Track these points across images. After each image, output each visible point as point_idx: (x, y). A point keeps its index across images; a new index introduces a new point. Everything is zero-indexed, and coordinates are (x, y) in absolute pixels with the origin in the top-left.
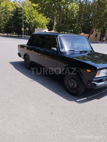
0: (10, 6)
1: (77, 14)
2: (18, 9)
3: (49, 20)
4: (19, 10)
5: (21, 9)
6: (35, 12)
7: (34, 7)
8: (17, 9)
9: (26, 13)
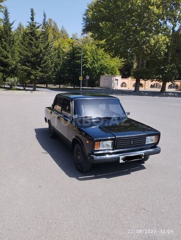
0: (66, 45)
3: (123, 62)
5: (79, 48)
6: (101, 51)
7: (98, 45)
8: (74, 49)
9: (89, 53)
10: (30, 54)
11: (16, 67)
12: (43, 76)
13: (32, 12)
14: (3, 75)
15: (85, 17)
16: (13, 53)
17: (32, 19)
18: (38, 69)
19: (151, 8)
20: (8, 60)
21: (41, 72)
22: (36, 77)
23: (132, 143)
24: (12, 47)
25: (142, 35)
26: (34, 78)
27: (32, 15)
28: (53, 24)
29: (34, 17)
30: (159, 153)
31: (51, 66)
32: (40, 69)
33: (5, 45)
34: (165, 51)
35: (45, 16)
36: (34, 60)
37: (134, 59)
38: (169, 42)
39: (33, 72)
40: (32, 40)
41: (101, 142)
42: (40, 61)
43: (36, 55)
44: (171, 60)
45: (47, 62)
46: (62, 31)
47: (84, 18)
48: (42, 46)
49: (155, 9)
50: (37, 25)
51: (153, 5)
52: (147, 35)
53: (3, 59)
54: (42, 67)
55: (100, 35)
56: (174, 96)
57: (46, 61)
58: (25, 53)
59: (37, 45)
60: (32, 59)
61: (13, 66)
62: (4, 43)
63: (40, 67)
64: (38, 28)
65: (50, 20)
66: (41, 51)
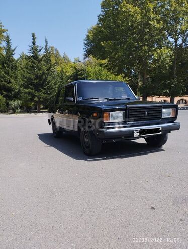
0: (69, 70)
1: (171, 63)
2: (79, 71)
3: (127, 81)
4: (79, 73)
5: (82, 70)
6: (104, 72)
7: (101, 65)
8: (77, 71)
9: (92, 75)
10: (32, 77)
11: (19, 91)
12: (46, 97)
13: (33, 36)
14: (7, 100)
15: (86, 42)
16: (16, 78)
17: (34, 43)
18: (41, 91)
19: (151, 23)
20: (11, 84)
21: (44, 93)
22: (39, 99)
23: (146, 114)
24: (14, 72)
25: (144, 50)
26: (37, 100)
27: (33, 39)
28: (55, 52)
29: (36, 40)
30: (179, 129)
31: (54, 87)
32: (43, 91)
33: (8, 71)
34: (170, 65)
35: (46, 42)
36: (37, 82)
37: (138, 79)
38: (173, 55)
39: (37, 94)
40: (34, 63)
41: (111, 113)
42: (43, 83)
43: (38, 77)
44: (177, 74)
45: (50, 84)
46: (64, 57)
47: (85, 44)
48: (44, 68)
49: (156, 24)
50: (38, 48)
51: (153, 20)
52: (150, 50)
53: (6, 84)
54: (45, 89)
55: (103, 54)
56: (184, 109)
57: (49, 82)
58: (28, 75)
59: (39, 67)
60: (35, 81)
61: (16, 91)
62: (7, 68)
63: (43, 89)
64: (40, 51)
65: (52, 47)
66: (44, 73)
